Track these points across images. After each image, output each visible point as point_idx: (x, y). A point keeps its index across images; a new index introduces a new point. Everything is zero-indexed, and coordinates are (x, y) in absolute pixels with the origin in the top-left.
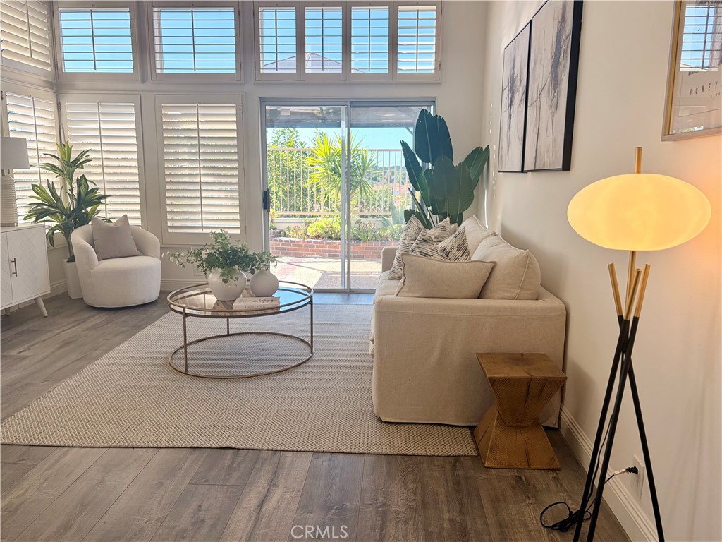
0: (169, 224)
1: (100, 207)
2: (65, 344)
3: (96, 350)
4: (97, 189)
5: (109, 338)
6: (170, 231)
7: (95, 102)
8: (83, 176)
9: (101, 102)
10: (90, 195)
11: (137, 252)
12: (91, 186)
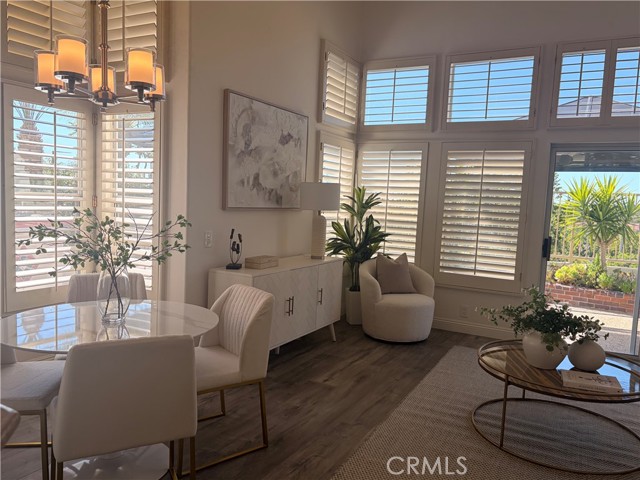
0: (442, 264)
6: (442, 271)
7: (388, 151)
8: (371, 215)
9: (392, 150)
11: (413, 289)
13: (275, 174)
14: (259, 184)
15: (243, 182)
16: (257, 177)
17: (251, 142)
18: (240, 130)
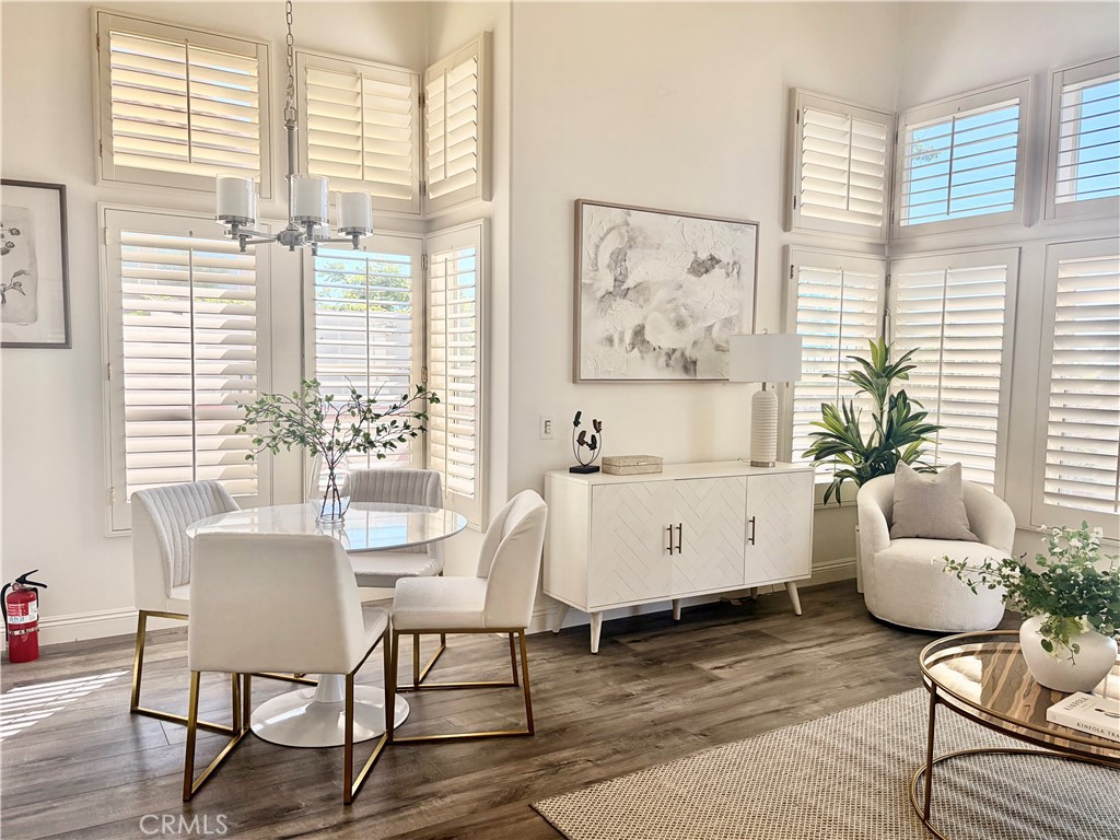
0: (1049, 488)
1: (923, 445)
2: (784, 674)
3: (816, 701)
4: (925, 414)
5: (853, 684)
6: (1048, 501)
7: (941, 269)
8: (903, 392)
9: (950, 268)
10: (908, 425)
12: (915, 409)
13: (680, 324)
14: (644, 342)
15: (610, 340)
16: (639, 332)
17: (626, 276)
18: (604, 259)
